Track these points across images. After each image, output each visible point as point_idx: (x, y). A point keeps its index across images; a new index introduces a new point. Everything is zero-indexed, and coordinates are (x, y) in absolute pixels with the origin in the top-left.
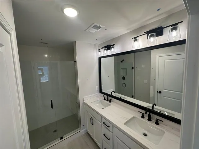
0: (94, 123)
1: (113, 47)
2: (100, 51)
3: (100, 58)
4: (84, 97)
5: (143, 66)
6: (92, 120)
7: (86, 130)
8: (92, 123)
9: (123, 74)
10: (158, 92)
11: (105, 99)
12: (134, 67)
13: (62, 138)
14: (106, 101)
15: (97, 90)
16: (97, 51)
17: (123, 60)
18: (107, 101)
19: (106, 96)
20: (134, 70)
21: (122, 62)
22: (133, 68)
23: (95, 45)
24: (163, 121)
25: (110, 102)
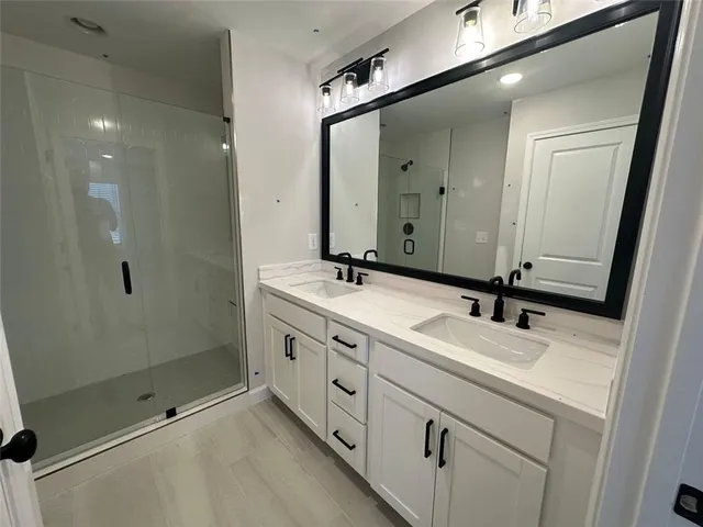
0: (298, 351)
1: (379, 64)
2: (326, 91)
3: (326, 124)
4: (261, 267)
5: (477, 183)
6: (289, 341)
7: (268, 389)
8: (291, 355)
9: (406, 212)
10: (523, 263)
11: (340, 277)
12: (445, 186)
13: (171, 413)
14: (343, 283)
15: (311, 247)
16: (316, 93)
17: (411, 163)
18: (350, 280)
19: (344, 268)
20: (445, 196)
21: (404, 168)
22: (442, 191)
23: (308, 66)
24: (544, 314)
25: (359, 282)
